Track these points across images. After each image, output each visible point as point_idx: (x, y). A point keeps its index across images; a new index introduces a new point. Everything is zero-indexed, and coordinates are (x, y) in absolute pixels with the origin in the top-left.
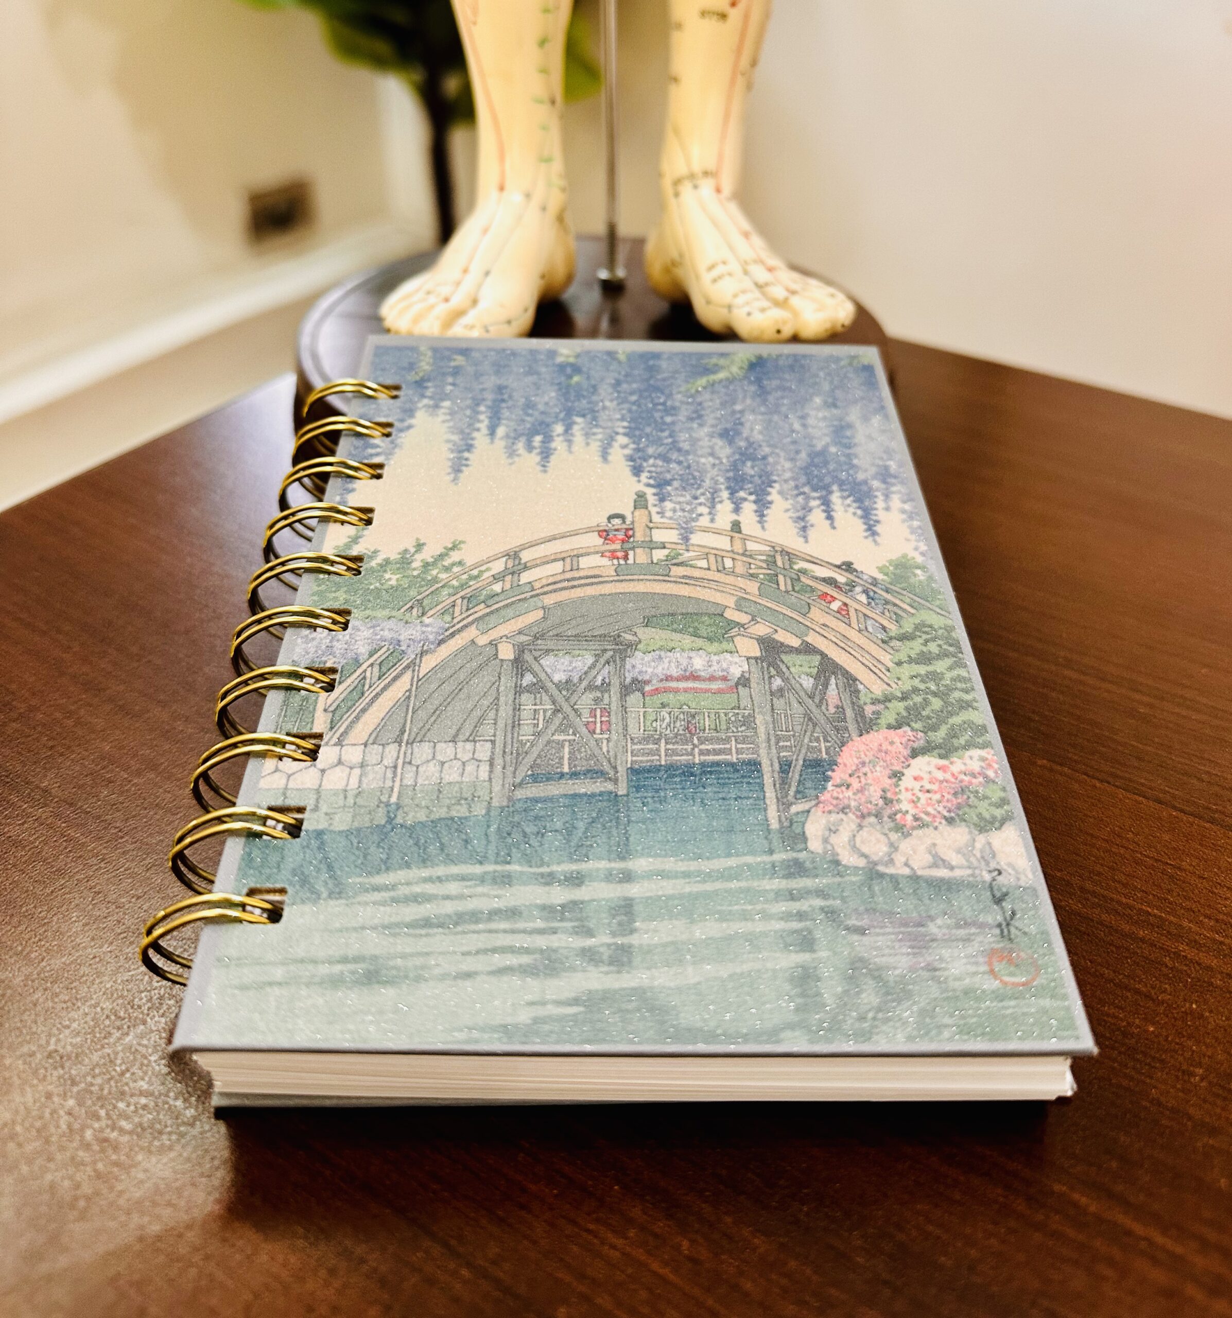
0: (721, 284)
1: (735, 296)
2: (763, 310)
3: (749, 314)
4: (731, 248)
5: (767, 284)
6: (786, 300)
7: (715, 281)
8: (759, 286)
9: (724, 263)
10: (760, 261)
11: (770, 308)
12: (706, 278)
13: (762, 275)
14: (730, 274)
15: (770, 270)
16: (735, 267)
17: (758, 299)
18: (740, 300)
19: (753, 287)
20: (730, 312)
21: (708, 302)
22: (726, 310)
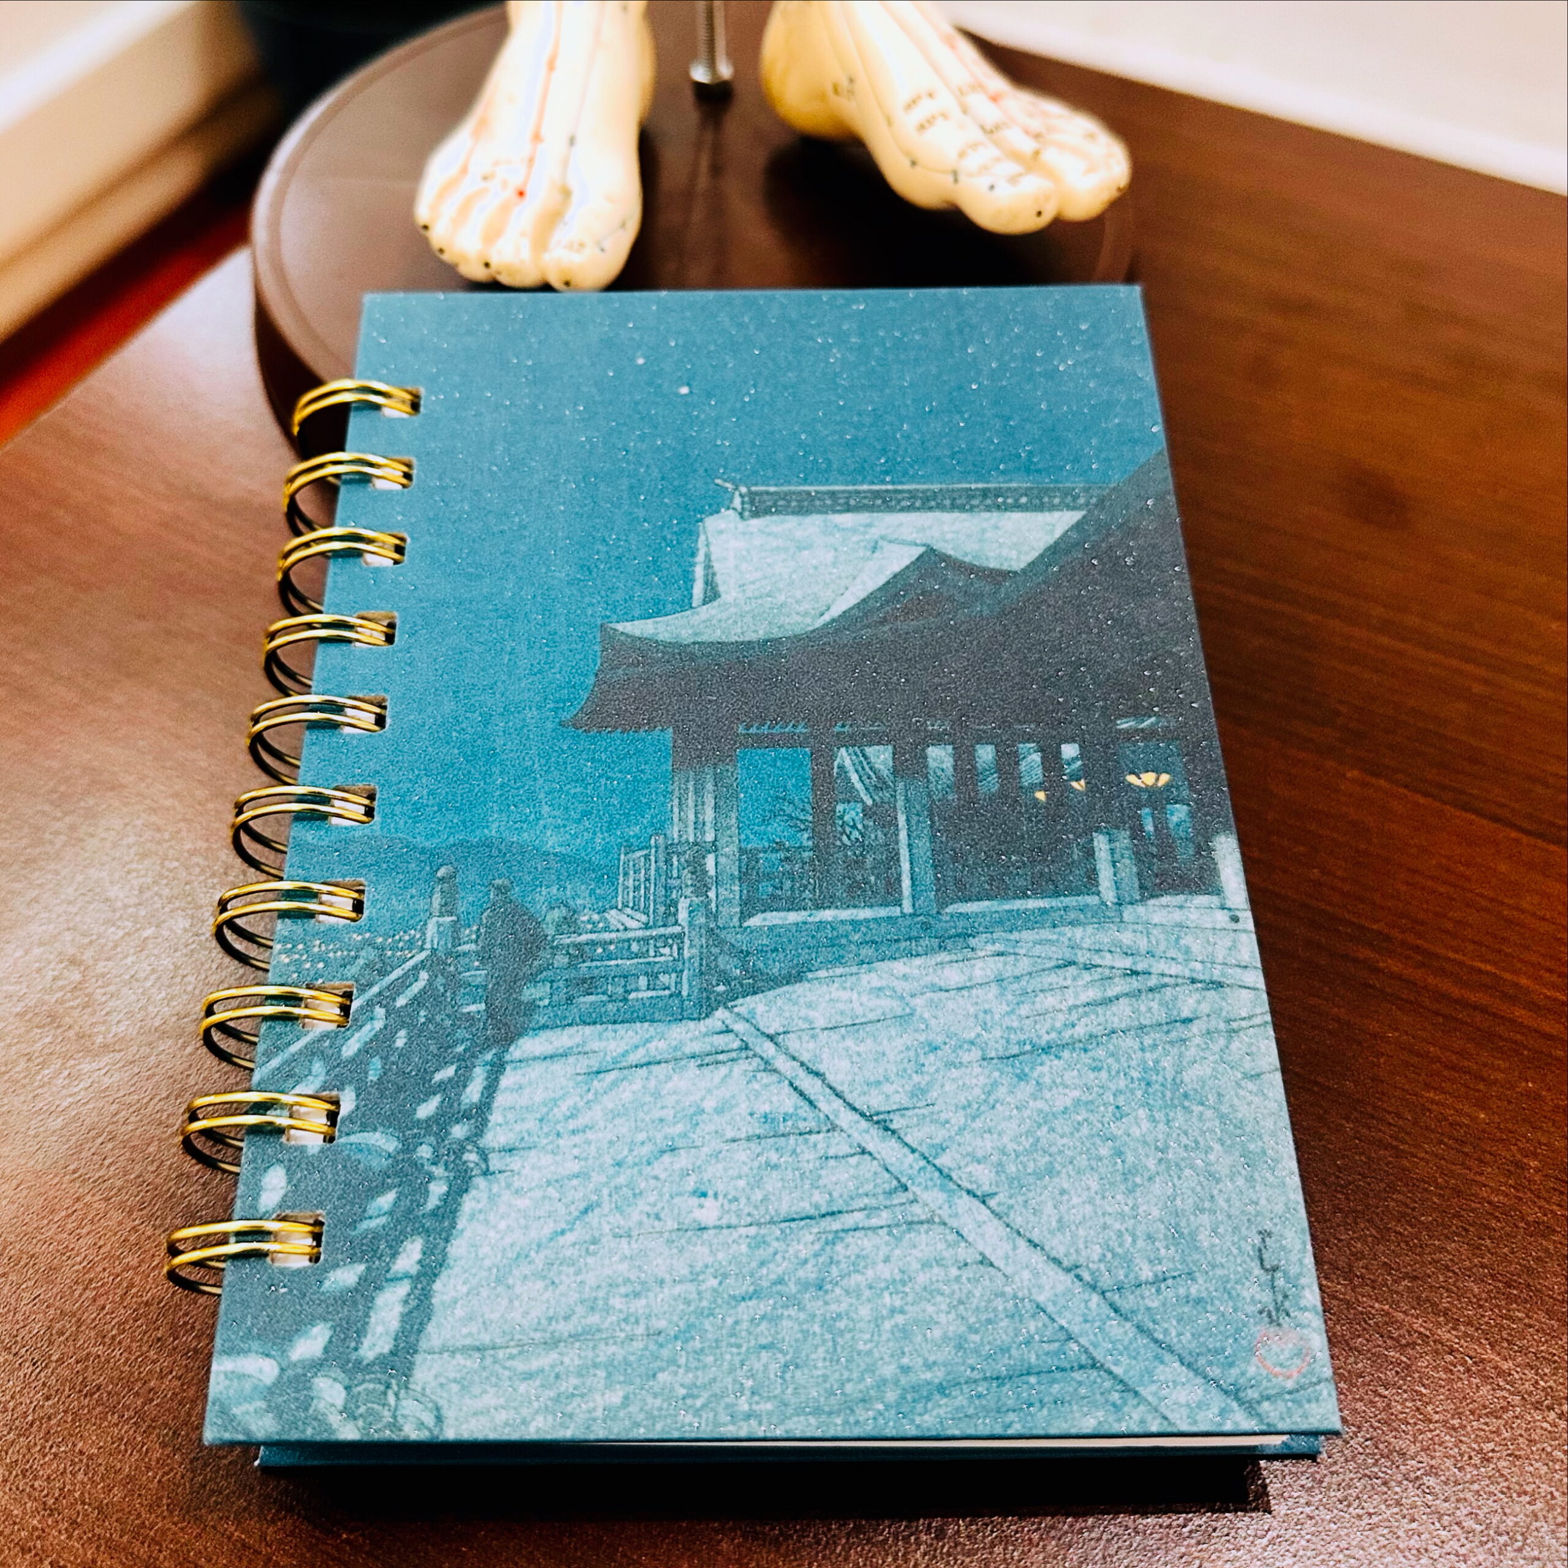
0: (933, 135)
1: (962, 155)
2: (1013, 180)
3: (992, 187)
4: (936, 69)
5: (998, 127)
6: (1037, 153)
7: (922, 127)
8: (991, 132)
9: (931, 95)
10: (978, 86)
11: (1020, 175)
12: (908, 122)
13: (990, 113)
14: (945, 116)
15: (995, 99)
16: (946, 101)
17: (998, 160)
18: (972, 163)
19: (979, 136)
20: (956, 181)
21: (914, 163)
22: (951, 178)
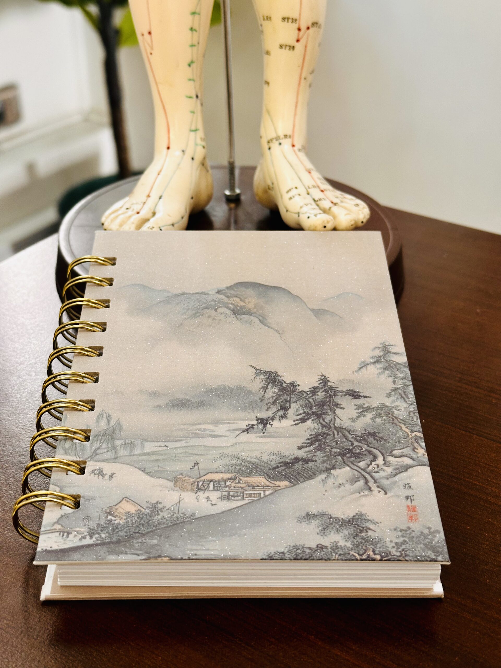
0: (294, 201)
1: (302, 207)
2: (317, 215)
4: (300, 179)
6: (330, 209)
8: (316, 201)
10: (317, 186)
11: (320, 214)
14: (299, 195)
15: (323, 191)
18: (304, 209)
19: (312, 201)
20: (299, 216)
21: (287, 211)
22: (297, 215)
